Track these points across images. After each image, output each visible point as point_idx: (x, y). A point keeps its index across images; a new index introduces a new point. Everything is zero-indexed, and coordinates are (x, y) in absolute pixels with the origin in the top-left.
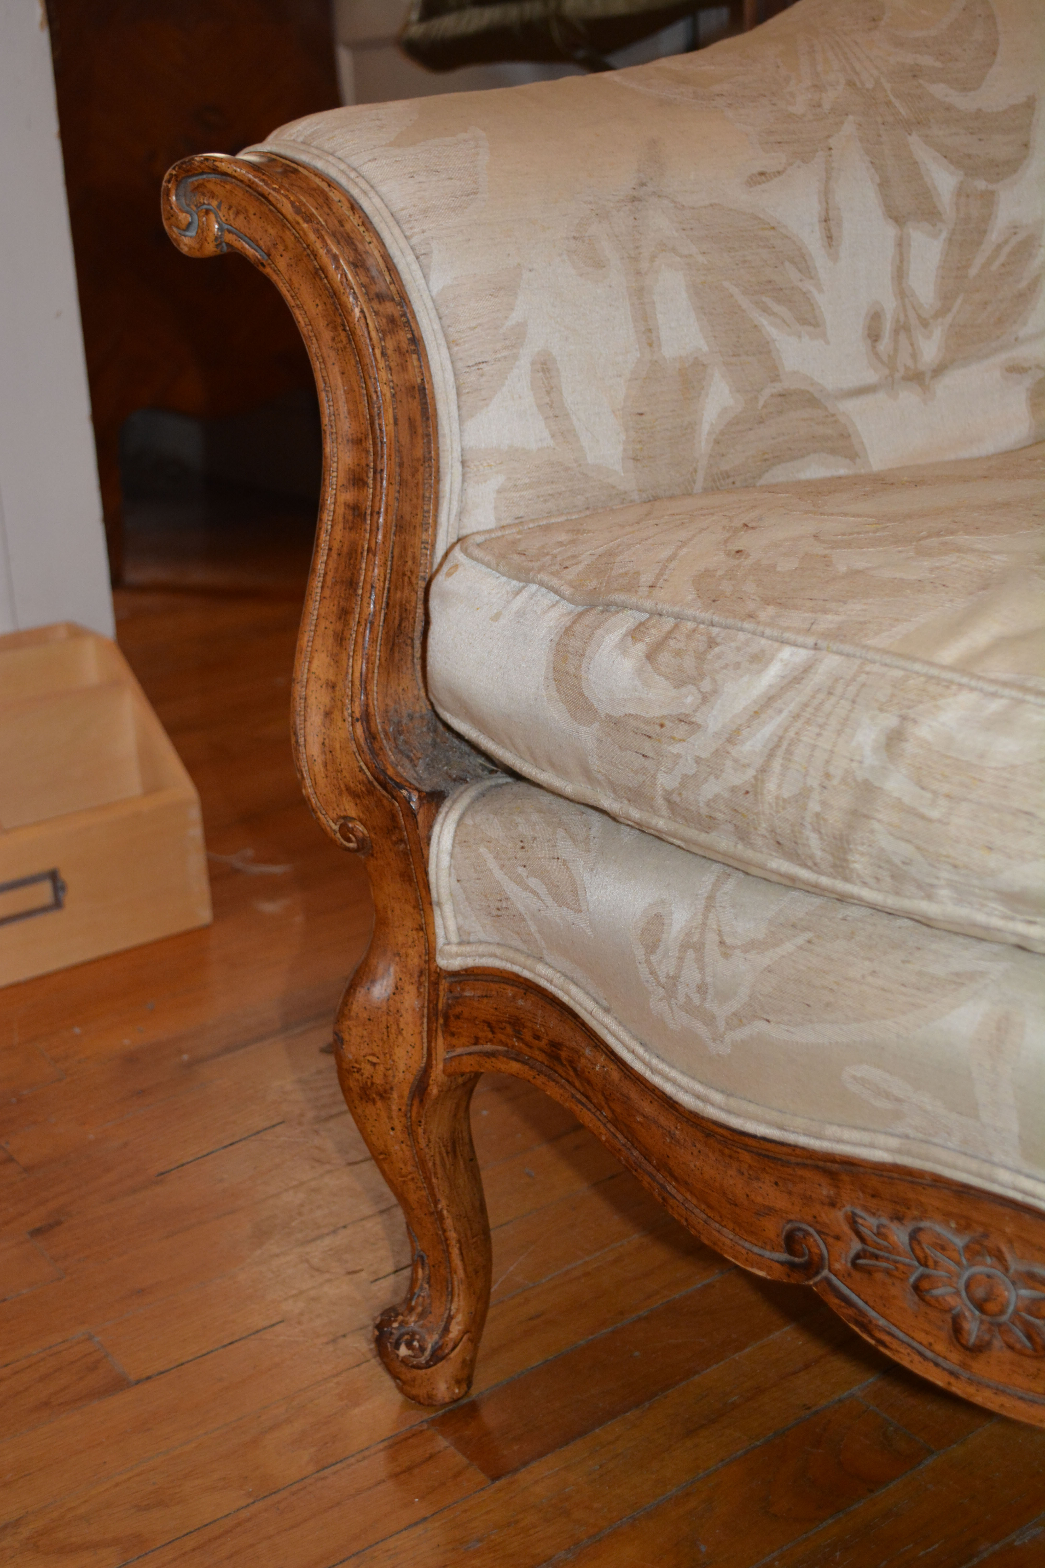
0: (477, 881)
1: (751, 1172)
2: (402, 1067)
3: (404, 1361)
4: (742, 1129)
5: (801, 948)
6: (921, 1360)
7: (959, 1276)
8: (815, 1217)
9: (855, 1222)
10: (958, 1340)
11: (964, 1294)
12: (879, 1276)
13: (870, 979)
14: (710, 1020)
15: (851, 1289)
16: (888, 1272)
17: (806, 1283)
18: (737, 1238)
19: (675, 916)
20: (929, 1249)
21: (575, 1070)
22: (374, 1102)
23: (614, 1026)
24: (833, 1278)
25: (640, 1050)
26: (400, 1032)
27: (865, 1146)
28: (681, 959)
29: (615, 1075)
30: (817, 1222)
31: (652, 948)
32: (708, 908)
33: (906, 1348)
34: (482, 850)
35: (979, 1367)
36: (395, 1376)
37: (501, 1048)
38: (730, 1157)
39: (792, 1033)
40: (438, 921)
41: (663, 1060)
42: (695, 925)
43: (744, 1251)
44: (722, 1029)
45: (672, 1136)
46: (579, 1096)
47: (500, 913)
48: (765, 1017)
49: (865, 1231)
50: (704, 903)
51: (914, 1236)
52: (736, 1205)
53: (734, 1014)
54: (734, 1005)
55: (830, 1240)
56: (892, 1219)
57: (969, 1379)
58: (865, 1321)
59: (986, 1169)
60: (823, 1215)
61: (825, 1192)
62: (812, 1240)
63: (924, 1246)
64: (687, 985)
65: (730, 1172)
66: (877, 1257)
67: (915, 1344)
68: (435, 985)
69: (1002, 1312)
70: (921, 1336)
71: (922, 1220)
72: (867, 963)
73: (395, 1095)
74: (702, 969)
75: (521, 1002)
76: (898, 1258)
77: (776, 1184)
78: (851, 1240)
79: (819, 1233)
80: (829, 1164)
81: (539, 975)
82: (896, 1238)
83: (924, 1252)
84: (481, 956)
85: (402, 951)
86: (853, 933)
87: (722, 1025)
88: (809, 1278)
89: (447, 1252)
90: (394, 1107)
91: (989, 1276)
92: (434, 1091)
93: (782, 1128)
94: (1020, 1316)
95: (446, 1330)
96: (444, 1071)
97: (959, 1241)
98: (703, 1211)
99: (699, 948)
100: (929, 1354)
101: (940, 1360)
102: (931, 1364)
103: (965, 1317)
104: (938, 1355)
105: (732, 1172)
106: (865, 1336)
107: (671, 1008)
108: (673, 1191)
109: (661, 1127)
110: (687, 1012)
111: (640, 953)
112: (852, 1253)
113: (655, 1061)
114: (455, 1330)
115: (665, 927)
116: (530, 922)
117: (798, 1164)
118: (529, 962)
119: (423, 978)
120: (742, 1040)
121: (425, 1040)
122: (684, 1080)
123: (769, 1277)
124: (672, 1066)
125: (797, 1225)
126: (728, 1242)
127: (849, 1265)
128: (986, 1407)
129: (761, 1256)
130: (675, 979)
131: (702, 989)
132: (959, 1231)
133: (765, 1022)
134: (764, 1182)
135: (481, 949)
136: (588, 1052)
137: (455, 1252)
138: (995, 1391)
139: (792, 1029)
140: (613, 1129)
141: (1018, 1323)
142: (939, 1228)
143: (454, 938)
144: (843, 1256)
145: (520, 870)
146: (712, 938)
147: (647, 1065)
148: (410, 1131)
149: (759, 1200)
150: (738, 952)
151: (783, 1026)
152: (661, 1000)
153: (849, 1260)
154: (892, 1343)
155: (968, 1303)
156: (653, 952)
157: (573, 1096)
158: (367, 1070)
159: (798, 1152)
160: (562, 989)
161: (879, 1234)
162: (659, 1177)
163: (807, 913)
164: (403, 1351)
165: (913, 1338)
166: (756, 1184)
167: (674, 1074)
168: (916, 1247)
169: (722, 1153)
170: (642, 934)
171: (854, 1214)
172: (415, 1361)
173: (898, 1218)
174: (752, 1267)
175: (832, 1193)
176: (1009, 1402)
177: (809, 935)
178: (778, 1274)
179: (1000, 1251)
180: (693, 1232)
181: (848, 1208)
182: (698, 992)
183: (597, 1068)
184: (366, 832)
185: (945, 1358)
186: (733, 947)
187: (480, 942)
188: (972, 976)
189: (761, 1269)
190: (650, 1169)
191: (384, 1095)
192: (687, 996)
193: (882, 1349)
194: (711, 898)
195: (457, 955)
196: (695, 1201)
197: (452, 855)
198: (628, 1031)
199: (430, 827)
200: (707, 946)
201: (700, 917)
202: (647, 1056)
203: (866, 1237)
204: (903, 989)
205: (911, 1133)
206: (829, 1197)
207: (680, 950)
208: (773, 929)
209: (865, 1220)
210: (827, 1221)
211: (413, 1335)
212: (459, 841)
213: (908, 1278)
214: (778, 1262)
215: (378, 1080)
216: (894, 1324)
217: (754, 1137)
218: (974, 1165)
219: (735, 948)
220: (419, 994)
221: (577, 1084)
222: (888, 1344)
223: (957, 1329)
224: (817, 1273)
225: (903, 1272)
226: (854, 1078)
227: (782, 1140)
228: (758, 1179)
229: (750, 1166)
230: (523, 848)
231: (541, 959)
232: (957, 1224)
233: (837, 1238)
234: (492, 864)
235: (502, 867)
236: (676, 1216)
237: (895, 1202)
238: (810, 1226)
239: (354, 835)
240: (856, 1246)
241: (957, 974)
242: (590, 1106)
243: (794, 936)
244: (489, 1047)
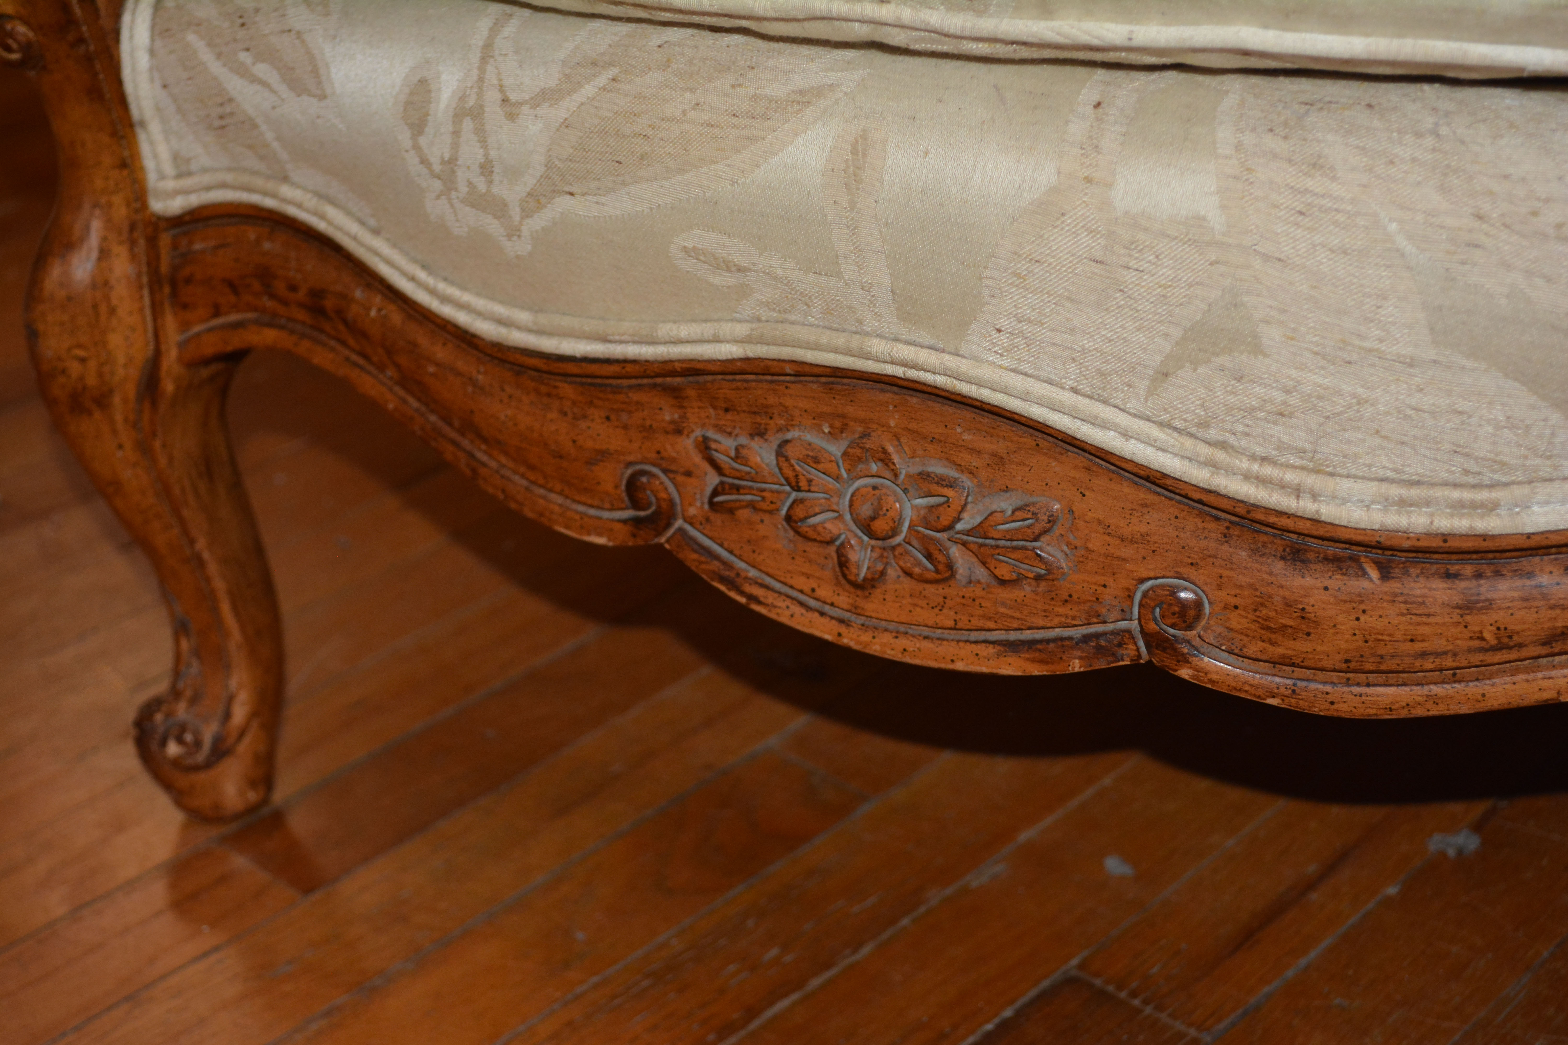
0: (190, 82)
1: (575, 410)
2: (121, 359)
3: (176, 763)
4: (557, 352)
5: (604, 89)
6: (804, 611)
7: (840, 495)
8: (658, 452)
9: (708, 448)
10: (845, 576)
11: (848, 517)
12: (744, 514)
13: (692, 114)
14: (499, 209)
15: (711, 538)
16: (752, 505)
17: (656, 540)
18: (568, 503)
19: (444, 77)
20: (800, 466)
21: (345, 322)
22: (90, 413)
23: (386, 249)
24: (688, 527)
25: (422, 275)
26: (112, 311)
27: (708, 341)
28: (456, 133)
29: (396, 318)
30: (662, 458)
31: (418, 127)
32: (484, 60)
33: (784, 601)
34: (191, 37)
35: (871, 606)
36: (167, 785)
37: (250, 315)
38: (549, 395)
39: (603, 204)
40: (145, 149)
41: (452, 283)
42: (469, 84)
43: (577, 517)
44: (517, 218)
45: (473, 382)
46: (354, 357)
47: (223, 122)
48: (567, 189)
49: (720, 458)
50: (479, 55)
51: (780, 453)
52: (561, 457)
53: (529, 194)
54: (529, 181)
55: (680, 479)
56: (752, 436)
57: (863, 625)
58: (732, 574)
59: (855, 342)
60: (668, 447)
61: (667, 418)
62: (657, 483)
63: (793, 462)
64: (468, 168)
65: (550, 416)
66: (738, 489)
67: (795, 594)
68: (152, 241)
69: (895, 532)
70: (800, 582)
71: (788, 430)
72: (688, 95)
73: (117, 400)
74: (483, 142)
75: (267, 246)
76: (764, 486)
77: (608, 418)
78: (706, 474)
79: (665, 471)
80: (669, 380)
81: (284, 200)
82: (758, 459)
83: (794, 470)
84: (208, 188)
85: (103, 200)
86: (668, 60)
87: (515, 213)
88: (659, 534)
89: (215, 610)
90: (119, 417)
91: (875, 488)
92: (169, 387)
93: (605, 340)
94: (918, 532)
95: (227, 715)
96: (180, 359)
97: (836, 449)
98: (523, 476)
99: (477, 113)
100: (812, 603)
101: (827, 608)
102: (816, 615)
103: (852, 546)
104: (825, 603)
105: (553, 415)
106: (733, 595)
107: (452, 206)
108: (484, 458)
109: (459, 374)
110: (473, 206)
111: (404, 137)
112: (709, 491)
113: (442, 286)
114: (239, 713)
115: (433, 95)
116: (264, 127)
117: (630, 387)
118: (270, 185)
119: (136, 235)
120: (543, 229)
121: (149, 318)
122: (481, 303)
123: (611, 544)
124: (463, 288)
125: (638, 467)
126: (557, 509)
127: (706, 506)
128: (886, 656)
129: (599, 518)
130: (451, 162)
131: (486, 169)
132: (833, 435)
133: (568, 197)
134: (593, 420)
135: (207, 179)
136: (358, 294)
137: (226, 608)
138: (894, 634)
139: (603, 199)
140: (402, 393)
141: (915, 542)
142: (809, 437)
143: (169, 169)
144: (698, 496)
145: (244, 56)
146: (492, 96)
147: (433, 292)
148: (144, 448)
149: (589, 444)
150: (525, 109)
151: (590, 198)
152: (438, 197)
153: (706, 500)
154: (766, 597)
155: (854, 528)
156: (421, 132)
157: (347, 359)
158: (75, 368)
159: (629, 368)
160: (315, 213)
161: (737, 457)
162: (465, 443)
163: (610, 46)
164: (173, 749)
165: (791, 587)
166: (583, 424)
167: (466, 297)
168: (784, 465)
169: (537, 391)
170: (405, 110)
171: (706, 439)
172: (190, 761)
173: (759, 433)
174: (589, 534)
175: (676, 416)
176: (911, 644)
177: (613, 71)
178: (622, 537)
179: (885, 451)
180: (513, 506)
181: (698, 433)
182: (482, 174)
183: (373, 313)
184: (31, 35)
185: (832, 604)
186: (519, 103)
187: (205, 170)
188: (819, 91)
189: (600, 535)
190: (454, 435)
191: (102, 400)
192: (470, 183)
193: (755, 607)
194: (488, 46)
195: (177, 192)
196: (511, 464)
197: (152, 52)
198: (406, 254)
199: (117, 16)
200: (487, 109)
201: (475, 72)
202: (431, 281)
203: (723, 466)
204: (735, 120)
205: (764, 313)
206: (672, 422)
207: (454, 122)
208: (568, 71)
209: (719, 443)
210: (674, 454)
211: (183, 728)
212: (160, 30)
213: (778, 510)
214: (620, 521)
215: (91, 381)
216: (767, 574)
217: (571, 359)
218: (840, 340)
219: (521, 104)
220: (133, 257)
221: (351, 342)
222: (762, 599)
223: (843, 563)
224: (668, 525)
225: (772, 502)
226: (685, 249)
227: (607, 356)
228: (585, 417)
229: (574, 403)
230: (243, 25)
231: (285, 179)
232: (831, 426)
233: (688, 474)
234: (206, 55)
235: (219, 56)
236: (490, 490)
237: (755, 413)
238: (654, 465)
239: (15, 40)
240: (713, 479)
241: (801, 92)
242: (371, 368)
243: (594, 76)
244: (234, 317)
